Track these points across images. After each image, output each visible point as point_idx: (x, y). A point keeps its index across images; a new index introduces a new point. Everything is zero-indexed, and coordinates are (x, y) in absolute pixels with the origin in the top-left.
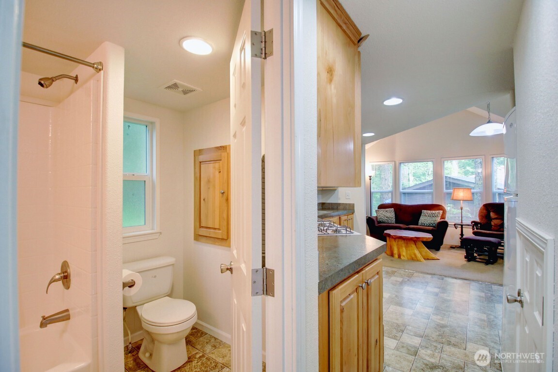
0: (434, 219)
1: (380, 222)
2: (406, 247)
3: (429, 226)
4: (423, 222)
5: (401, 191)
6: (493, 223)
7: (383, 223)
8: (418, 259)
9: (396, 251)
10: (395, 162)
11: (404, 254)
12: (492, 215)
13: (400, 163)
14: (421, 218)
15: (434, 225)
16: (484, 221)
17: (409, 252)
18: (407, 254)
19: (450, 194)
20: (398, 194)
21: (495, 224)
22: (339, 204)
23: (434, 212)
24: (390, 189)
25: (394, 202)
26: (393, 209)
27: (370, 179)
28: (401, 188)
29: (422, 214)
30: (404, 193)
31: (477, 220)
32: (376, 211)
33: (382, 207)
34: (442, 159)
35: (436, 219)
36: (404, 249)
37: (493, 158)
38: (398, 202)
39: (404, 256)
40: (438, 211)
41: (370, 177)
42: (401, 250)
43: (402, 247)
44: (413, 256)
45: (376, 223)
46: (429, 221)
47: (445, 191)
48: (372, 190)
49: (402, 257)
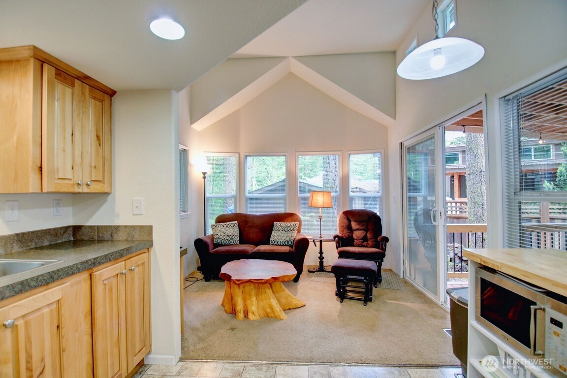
0: (289, 234)
1: (217, 245)
2: (257, 295)
3: (283, 245)
4: (275, 239)
5: (247, 195)
6: (355, 236)
7: (222, 245)
8: (277, 315)
9: (240, 307)
10: (239, 153)
11: (253, 308)
12: (354, 225)
13: (246, 156)
14: (273, 234)
15: (290, 243)
16: (346, 234)
17: (261, 303)
18: (258, 308)
19: (305, 199)
20: (243, 200)
21: (358, 237)
22: (117, 228)
23: (289, 224)
24: (234, 193)
25: (238, 212)
26: (236, 222)
27: (204, 178)
28: (247, 192)
29: (275, 228)
30: (251, 199)
31: (338, 233)
32: (212, 226)
33: (221, 220)
34: (297, 153)
35: (293, 234)
36: (254, 299)
37: (350, 154)
38: (243, 212)
39: (253, 313)
40: (293, 223)
41: (204, 174)
42: (248, 302)
43: (250, 295)
44: (269, 310)
45: (211, 247)
46: (283, 238)
47: (300, 195)
48: (208, 195)
49: (250, 316)
